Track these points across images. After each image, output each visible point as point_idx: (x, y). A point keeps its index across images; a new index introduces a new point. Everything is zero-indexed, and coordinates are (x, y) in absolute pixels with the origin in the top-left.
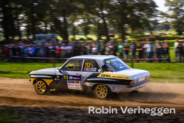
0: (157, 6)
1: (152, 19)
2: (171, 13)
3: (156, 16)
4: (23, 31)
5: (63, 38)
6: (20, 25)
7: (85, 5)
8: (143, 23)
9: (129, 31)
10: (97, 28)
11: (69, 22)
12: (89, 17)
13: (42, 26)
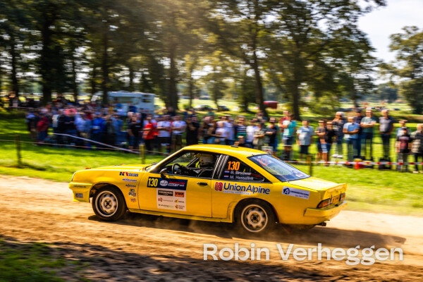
0: (372, 49)
1: (361, 76)
2: (402, 65)
3: (369, 70)
4: (81, 83)
5: (165, 102)
6: (78, 70)
7: (217, 36)
8: (341, 83)
9: (309, 99)
10: (240, 87)
11: (183, 70)
12: (226, 62)
13: (123, 75)
